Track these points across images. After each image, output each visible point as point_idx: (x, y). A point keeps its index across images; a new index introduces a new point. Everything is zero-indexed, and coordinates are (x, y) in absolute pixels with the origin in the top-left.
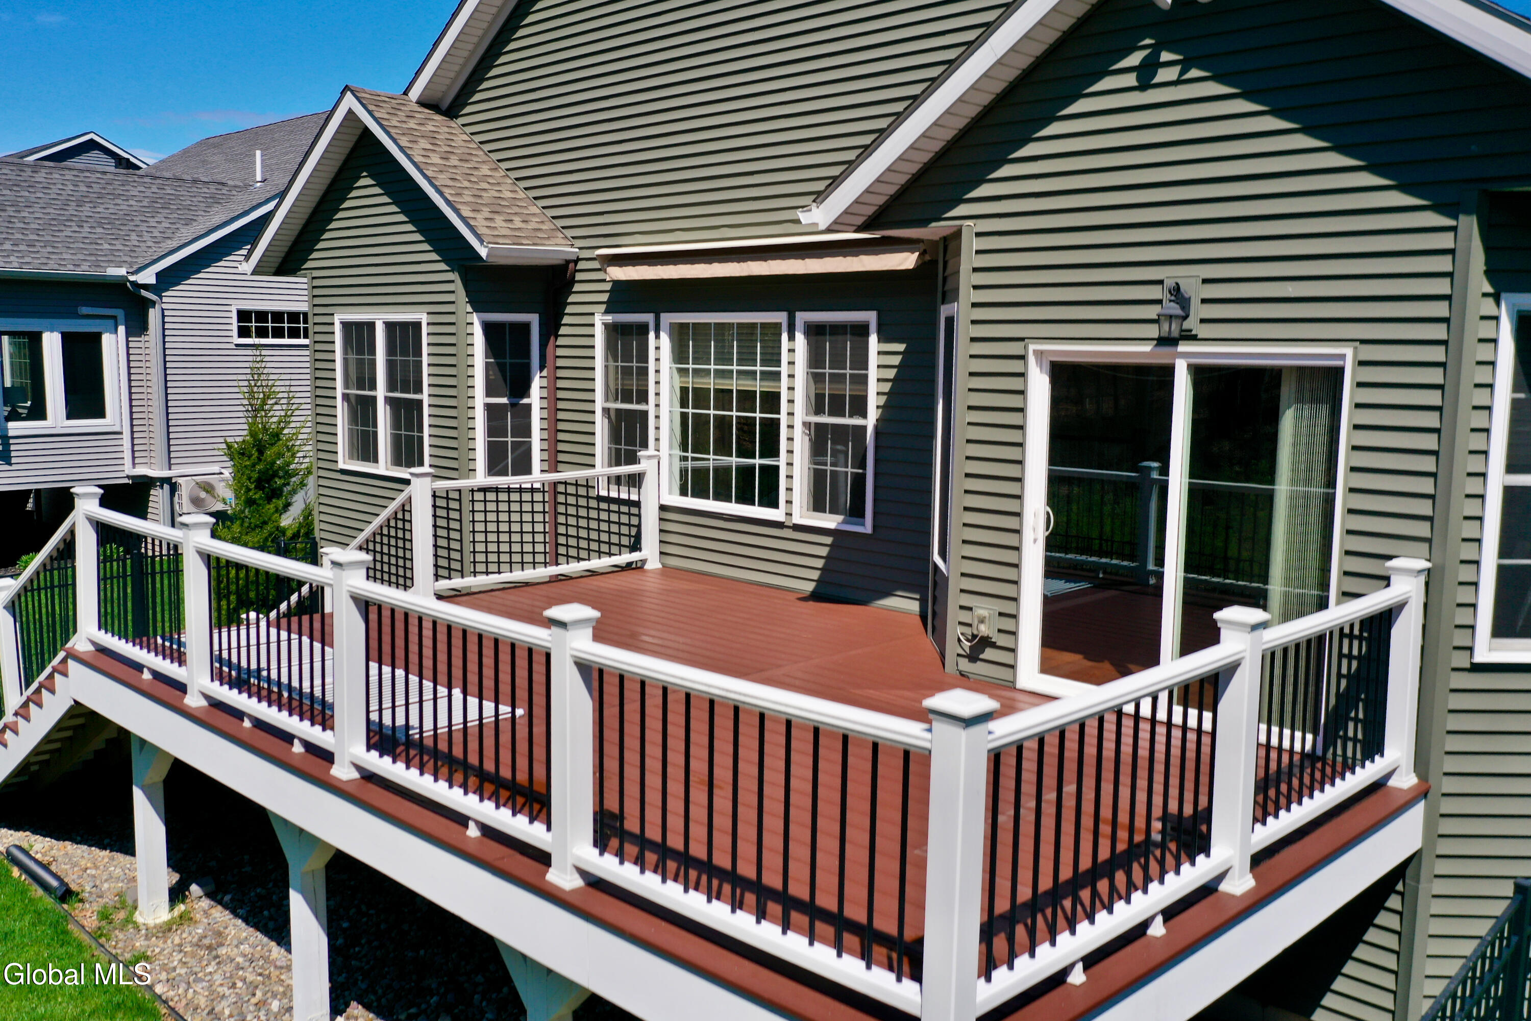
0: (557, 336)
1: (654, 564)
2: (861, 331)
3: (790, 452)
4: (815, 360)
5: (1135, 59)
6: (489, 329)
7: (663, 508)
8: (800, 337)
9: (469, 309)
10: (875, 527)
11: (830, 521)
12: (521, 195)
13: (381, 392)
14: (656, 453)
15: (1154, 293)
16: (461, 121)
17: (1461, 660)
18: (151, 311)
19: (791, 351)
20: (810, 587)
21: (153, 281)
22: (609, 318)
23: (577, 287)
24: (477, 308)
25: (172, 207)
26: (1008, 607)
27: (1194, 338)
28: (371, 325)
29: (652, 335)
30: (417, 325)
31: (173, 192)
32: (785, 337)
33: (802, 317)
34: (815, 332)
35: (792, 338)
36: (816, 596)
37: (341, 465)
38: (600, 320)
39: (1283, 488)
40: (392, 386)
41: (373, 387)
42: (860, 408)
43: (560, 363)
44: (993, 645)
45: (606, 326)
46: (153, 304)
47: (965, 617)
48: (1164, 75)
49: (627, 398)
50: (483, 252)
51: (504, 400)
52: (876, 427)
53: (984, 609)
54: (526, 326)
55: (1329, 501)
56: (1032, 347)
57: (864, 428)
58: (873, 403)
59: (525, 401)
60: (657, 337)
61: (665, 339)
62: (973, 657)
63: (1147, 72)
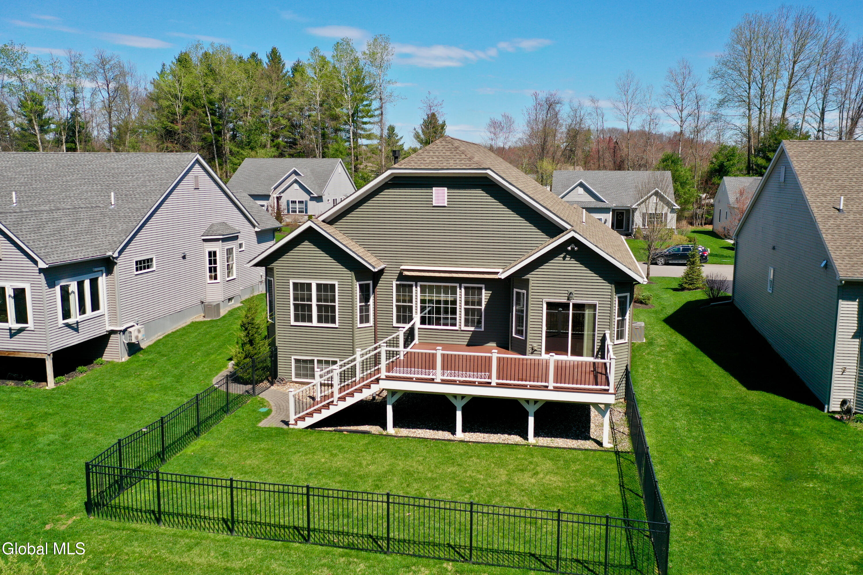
0: (377, 287)
1: (417, 342)
2: (480, 289)
3: (460, 314)
4: (466, 294)
5: (562, 256)
6: (360, 286)
8: (463, 290)
9: (356, 281)
10: (485, 329)
11: (472, 329)
12: (363, 250)
13: (314, 303)
14: (417, 316)
15: (565, 292)
19: (460, 292)
20: (466, 343)
22: (398, 283)
23: (385, 274)
24: (358, 280)
26: (539, 344)
27: (574, 299)
28: (309, 284)
29: (414, 288)
30: (333, 285)
32: (458, 289)
33: (463, 285)
34: (466, 288)
35: (460, 289)
36: (468, 345)
37: (291, 324)
38: (395, 283)
40: (320, 301)
41: (310, 301)
42: (480, 303)
43: (378, 293)
44: (537, 351)
47: (530, 347)
48: (567, 259)
49: (404, 302)
50: (375, 270)
51: (364, 304)
52: (485, 309)
53: (534, 345)
54: (369, 284)
56: (543, 300)
57: (481, 309)
58: (484, 303)
59: (369, 303)
60: (416, 288)
61: (419, 288)
63: (564, 258)
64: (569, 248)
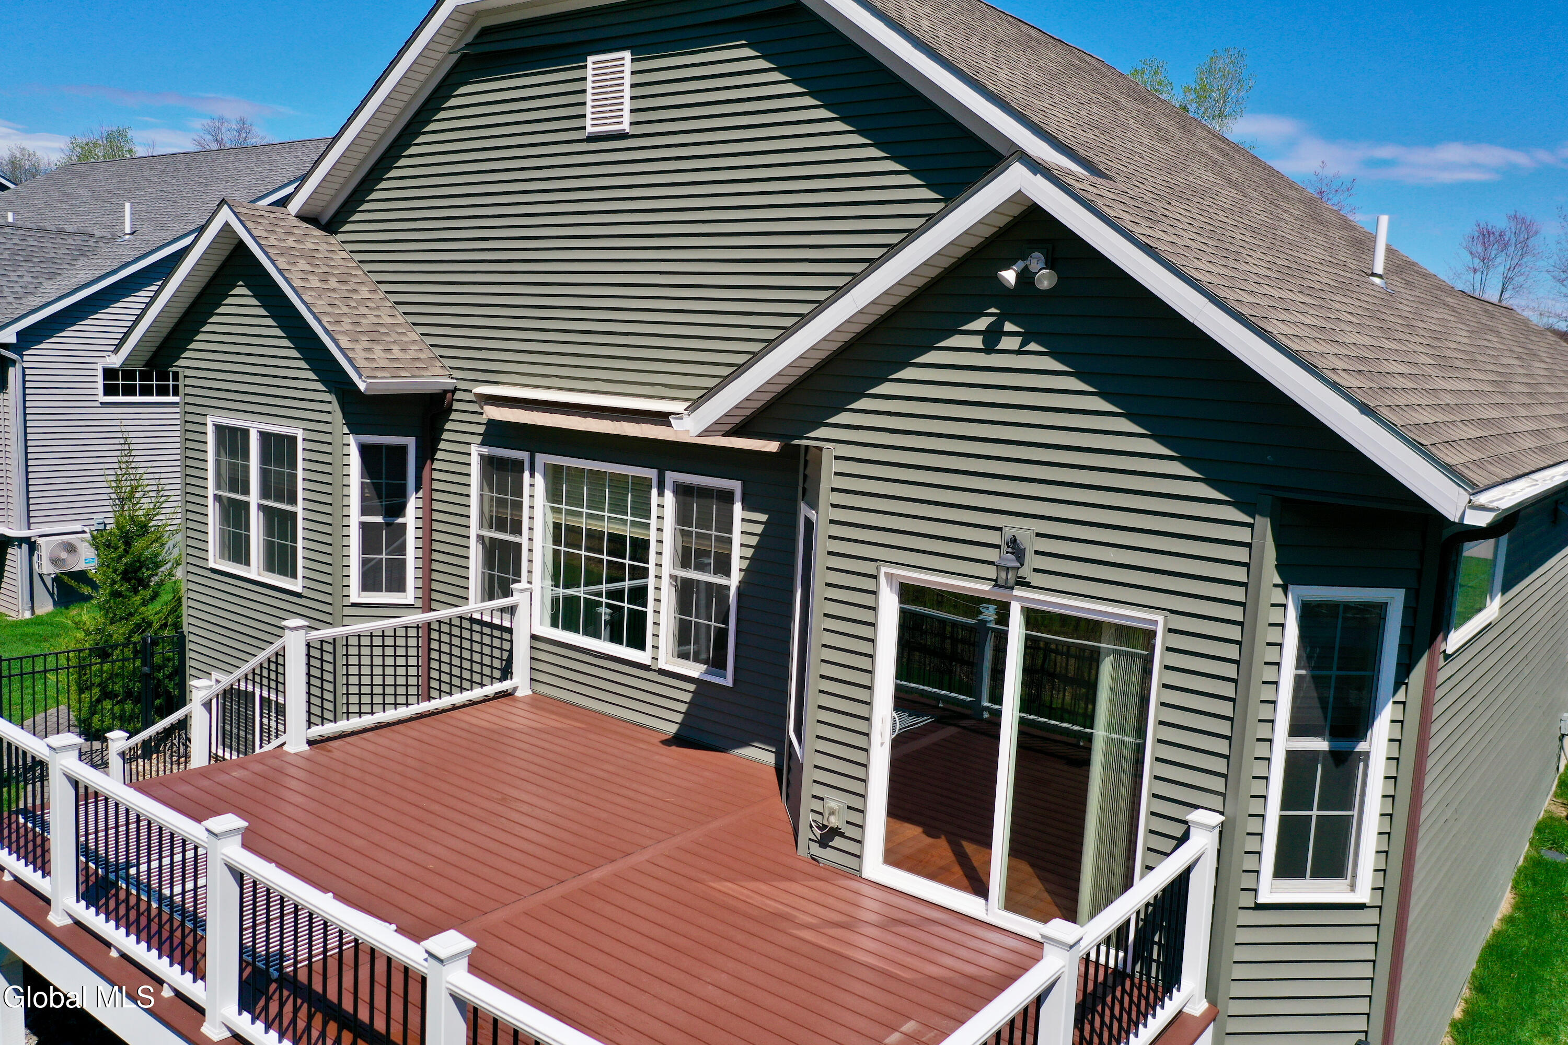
0: (433, 460)
1: (524, 691)
2: (727, 497)
3: (657, 600)
4: (683, 518)
5: (981, 324)
6: (365, 450)
7: (534, 637)
8: (669, 496)
9: (346, 430)
10: (735, 681)
11: (695, 670)
12: (401, 319)
13: (254, 498)
14: (529, 586)
15: (993, 537)
16: (341, 237)
17: (1247, 900)
18: (11, 370)
19: (661, 506)
20: (673, 729)
21: (13, 340)
23: (454, 416)
24: (354, 431)
25: (35, 259)
26: (856, 802)
27: (1027, 585)
28: (245, 432)
29: (526, 474)
30: (293, 440)
31: (36, 243)
32: (654, 492)
33: (671, 477)
34: (682, 491)
35: (661, 493)
36: (679, 740)
37: (211, 564)
38: (476, 452)
39: (1100, 733)
40: (265, 493)
41: (246, 491)
42: (723, 567)
43: (436, 485)
44: (842, 835)
45: (482, 457)
46: (13, 363)
47: (817, 806)
48: (1007, 343)
49: (501, 527)
50: (362, 386)
51: (379, 519)
52: (739, 588)
53: (835, 801)
54: (403, 449)
55: (1140, 749)
56: (884, 569)
57: (728, 588)
58: (737, 565)
59: (400, 520)
60: (532, 475)
61: (539, 480)
62: (824, 842)
63: (992, 338)
64: (1009, 276)
